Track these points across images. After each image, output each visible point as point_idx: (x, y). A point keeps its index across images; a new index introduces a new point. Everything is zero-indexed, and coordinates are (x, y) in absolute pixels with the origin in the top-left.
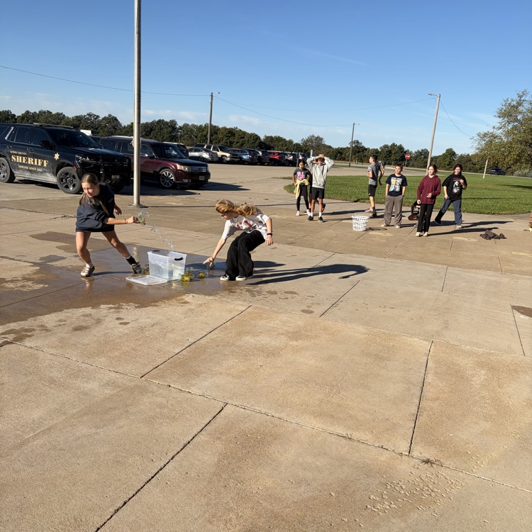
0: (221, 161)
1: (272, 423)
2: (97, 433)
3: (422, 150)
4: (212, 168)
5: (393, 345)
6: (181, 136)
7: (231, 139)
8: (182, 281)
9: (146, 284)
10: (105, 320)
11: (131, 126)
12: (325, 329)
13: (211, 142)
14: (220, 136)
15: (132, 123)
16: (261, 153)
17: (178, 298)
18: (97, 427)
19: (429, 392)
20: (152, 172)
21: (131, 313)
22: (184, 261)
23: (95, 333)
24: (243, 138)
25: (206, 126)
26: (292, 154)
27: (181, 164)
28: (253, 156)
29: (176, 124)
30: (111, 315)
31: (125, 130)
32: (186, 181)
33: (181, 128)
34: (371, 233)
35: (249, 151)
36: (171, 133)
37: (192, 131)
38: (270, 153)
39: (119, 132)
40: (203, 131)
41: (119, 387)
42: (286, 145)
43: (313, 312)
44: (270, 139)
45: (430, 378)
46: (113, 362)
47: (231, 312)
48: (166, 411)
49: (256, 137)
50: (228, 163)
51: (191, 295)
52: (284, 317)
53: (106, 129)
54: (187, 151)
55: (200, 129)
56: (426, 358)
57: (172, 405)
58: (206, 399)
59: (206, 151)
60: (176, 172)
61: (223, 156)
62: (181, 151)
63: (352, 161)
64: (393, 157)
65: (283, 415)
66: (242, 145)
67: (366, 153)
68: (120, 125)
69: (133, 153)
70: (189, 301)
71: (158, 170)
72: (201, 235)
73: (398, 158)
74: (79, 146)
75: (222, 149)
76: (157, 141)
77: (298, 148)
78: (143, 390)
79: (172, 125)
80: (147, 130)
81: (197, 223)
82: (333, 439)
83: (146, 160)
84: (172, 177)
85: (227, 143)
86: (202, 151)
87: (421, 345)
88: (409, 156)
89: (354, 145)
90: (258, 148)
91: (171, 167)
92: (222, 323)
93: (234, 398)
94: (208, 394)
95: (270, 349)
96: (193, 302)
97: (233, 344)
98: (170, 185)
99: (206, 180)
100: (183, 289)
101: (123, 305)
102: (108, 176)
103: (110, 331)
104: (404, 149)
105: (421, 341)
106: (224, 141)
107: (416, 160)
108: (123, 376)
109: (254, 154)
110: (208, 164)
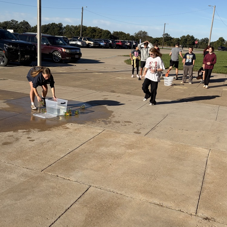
0: (88, 46)
1: (116, 197)
2: (16, 203)
3: (205, 39)
4: (83, 50)
5: (187, 152)
6: (65, 32)
7: (94, 34)
8: (65, 116)
9: (44, 118)
10: (21, 138)
11: (36, 27)
12: (148, 143)
13: (82, 35)
14: (88, 32)
15: (37, 25)
16: (111, 42)
17: (63, 126)
18: (16, 200)
19: (208, 179)
20: (48, 53)
21: (36, 135)
22: (66, 104)
23: (15, 146)
24: (101, 33)
25: (79, 26)
26: (129, 42)
27: (65, 48)
28: (106, 44)
29: (62, 25)
30: (24, 136)
31: (33, 29)
32: (68, 58)
33: (65, 28)
34: (175, 87)
35: (104, 40)
36: (59, 30)
37: (71, 29)
38: (117, 41)
39: (29, 30)
40: (78, 29)
41: (29, 177)
42: (126, 37)
43: (141, 133)
44: (117, 33)
45: (208, 171)
46: (25, 162)
47: (93, 133)
48: (55, 190)
49: (108, 32)
50: (92, 47)
51: (70, 124)
52: (124, 136)
53: (22, 29)
54: (69, 41)
55: (76, 28)
56: (206, 159)
57: (59, 187)
58: (78, 183)
59: (80, 41)
60: (62, 54)
61: (89, 43)
62: (65, 41)
63: (164, 45)
64: (188, 43)
65: (123, 192)
66: (100, 37)
67: (172, 41)
68: (30, 26)
69: (37, 42)
71: (51, 52)
72: (76, 89)
73: (191, 43)
74: (6, 39)
75: (89, 40)
76: (51, 36)
77: (132, 38)
78: (42, 179)
79: (60, 26)
80: (45, 29)
81: (73, 82)
82: (152, 205)
83: (44, 46)
84: (60, 56)
85: (91, 36)
86: (77, 41)
87: (204, 151)
88: (197, 42)
89: (165, 36)
90: (110, 38)
91: (59, 50)
92: (88, 140)
93: (95, 182)
94: (80, 180)
95: (115, 155)
96: (72, 128)
97: (94, 152)
98: (59, 61)
99: (79, 57)
100: (66, 120)
101: (31, 130)
102: (23, 56)
103: (23, 145)
104: (194, 38)
105: (204, 149)
106: (90, 35)
107: (201, 44)
108: (31, 170)
109: (107, 42)
110: (81, 48)
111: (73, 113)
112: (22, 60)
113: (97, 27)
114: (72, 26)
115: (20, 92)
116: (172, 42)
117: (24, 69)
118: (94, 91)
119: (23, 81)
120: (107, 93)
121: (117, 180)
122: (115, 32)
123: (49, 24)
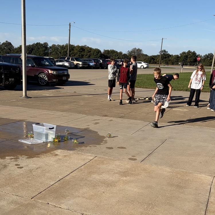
0: (76, 67)
3: (209, 54)
5: (188, 179)
6: (51, 53)
7: (82, 53)
8: (53, 142)
9: (30, 143)
10: (9, 165)
11: (20, 47)
12: (144, 170)
13: (70, 55)
14: (75, 51)
16: (101, 61)
17: (52, 152)
19: (212, 207)
20: (34, 76)
21: (23, 161)
22: (55, 129)
23: (4, 173)
24: (90, 52)
25: (66, 46)
26: (121, 61)
27: (51, 70)
28: (96, 63)
29: (47, 45)
30: (12, 163)
31: (16, 51)
32: (55, 80)
33: (50, 47)
34: (174, 109)
35: (94, 60)
36: (44, 51)
37: (57, 49)
38: (108, 61)
39: (13, 52)
40: (65, 48)
41: (19, 204)
42: (118, 56)
43: (137, 159)
44: (107, 52)
45: (212, 199)
46: (15, 190)
47: (84, 160)
49: (98, 51)
50: (81, 68)
51: (59, 151)
52: (117, 163)
53: (5, 50)
54: (55, 62)
55: (63, 47)
56: (210, 187)
58: (70, 211)
59: (67, 61)
60: (49, 75)
61: (77, 64)
62: (52, 62)
63: (161, 64)
64: (188, 60)
66: (89, 56)
67: (170, 58)
68: (13, 47)
69: (22, 64)
70: (59, 154)
71: (37, 74)
72: (64, 114)
73: (192, 60)
75: (77, 60)
76: (36, 56)
77: (125, 57)
78: (33, 206)
79: (45, 45)
80: (30, 49)
81: (62, 106)
83: (30, 68)
84: (46, 78)
85: (80, 55)
86: (64, 61)
87: (207, 178)
88: (200, 59)
89: (162, 53)
90: (100, 58)
91: (46, 72)
92: (79, 167)
93: (87, 211)
94: (71, 208)
95: (109, 182)
96: (61, 154)
97: (86, 179)
98: (45, 84)
99: (67, 79)
100: (54, 147)
101: (19, 157)
102: (7, 79)
103: (12, 172)
104: (196, 54)
105: (207, 176)
106: (78, 54)
107: (204, 61)
108: (21, 198)
109: (97, 62)
110: (69, 70)
111: (62, 138)
112: (6, 84)
113: (86, 46)
114: (59, 45)
115: (5, 118)
116: (170, 60)
117: (9, 94)
118: (84, 115)
119: (8, 106)
120: (98, 117)
121: (110, 208)
122: (105, 51)
123: (33, 44)
